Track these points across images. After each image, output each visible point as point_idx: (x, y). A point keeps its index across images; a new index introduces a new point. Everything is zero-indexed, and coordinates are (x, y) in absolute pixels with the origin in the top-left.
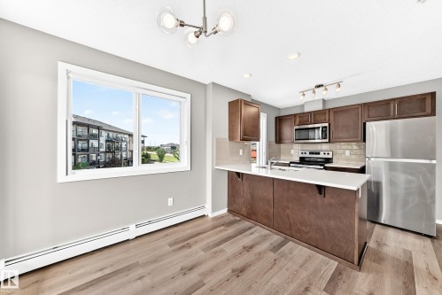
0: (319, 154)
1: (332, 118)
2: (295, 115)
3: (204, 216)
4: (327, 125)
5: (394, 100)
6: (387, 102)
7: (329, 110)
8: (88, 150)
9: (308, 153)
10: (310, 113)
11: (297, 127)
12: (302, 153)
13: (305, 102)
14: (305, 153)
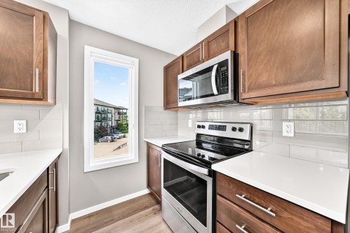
0: (225, 128)
7: (236, 20)
12: (199, 127)
13: (199, 28)
14: (203, 127)
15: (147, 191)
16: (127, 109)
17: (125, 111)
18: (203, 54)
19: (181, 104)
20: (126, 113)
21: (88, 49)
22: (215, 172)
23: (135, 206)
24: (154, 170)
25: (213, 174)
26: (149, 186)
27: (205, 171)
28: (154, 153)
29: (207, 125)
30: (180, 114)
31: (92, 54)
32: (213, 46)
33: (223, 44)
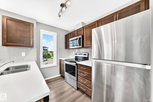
2: (71, 33)
4: (81, 36)
5: (116, 13)
7: (83, 27)
10: (76, 30)
12: (76, 54)
13: (76, 26)
14: (77, 54)
15: (60, 75)
16: (48, 48)
17: (47, 48)
18: (76, 34)
19: (70, 48)
20: (47, 50)
21: (41, 30)
22: (77, 64)
23: (56, 79)
24: (62, 68)
26: (61, 73)
27: (75, 64)
28: (62, 63)
29: (78, 53)
30: (70, 50)
31: (43, 32)
32: (79, 32)
33: (81, 33)
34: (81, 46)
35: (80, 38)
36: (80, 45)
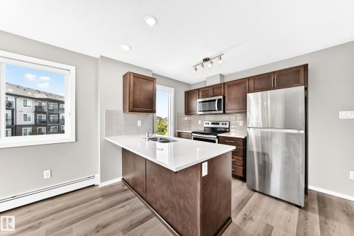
0: (218, 124)
1: (226, 91)
2: (198, 90)
3: (94, 185)
4: (221, 97)
5: (274, 72)
6: (268, 75)
7: (224, 84)
8: (58, 122)
9: (210, 123)
10: (210, 86)
11: (201, 100)
12: (206, 124)
18: (211, 93)
22: (220, 136)
25: (218, 137)
32: (215, 90)
33: (219, 91)
34: (222, 112)
35: (220, 100)
36: (219, 109)
